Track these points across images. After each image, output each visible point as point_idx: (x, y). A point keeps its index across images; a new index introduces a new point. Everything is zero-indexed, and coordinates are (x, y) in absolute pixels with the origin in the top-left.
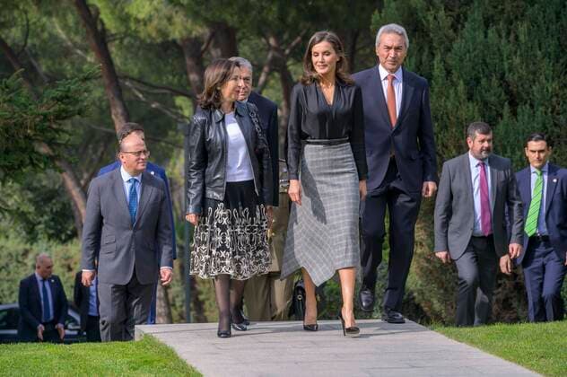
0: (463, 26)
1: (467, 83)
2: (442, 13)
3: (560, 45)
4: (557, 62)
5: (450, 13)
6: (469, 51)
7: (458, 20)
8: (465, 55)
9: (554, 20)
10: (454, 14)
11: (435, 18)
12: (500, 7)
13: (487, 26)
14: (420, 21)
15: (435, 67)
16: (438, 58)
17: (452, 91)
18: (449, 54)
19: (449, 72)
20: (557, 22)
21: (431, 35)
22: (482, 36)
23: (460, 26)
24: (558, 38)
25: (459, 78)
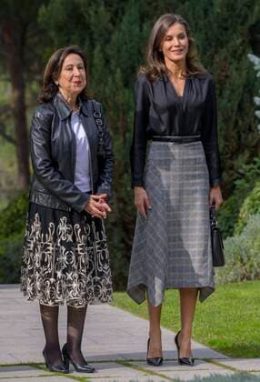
0: (121, 21)
1: (123, 71)
2: (102, 8)
3: (207, 39)
4: (205, 54)
5: (108, 8)
6: (126, 43)
7: (116, 13)
8: (122, 46)
9: (203, 17)
10: (113, 9)
11: (96, 12)
12: (154, 4)
13: (142, 20)
14: (82, 15)
15: (96, 56)
16: (98, 48)
17: (110, 79)
18: (108, 46)
19: (107, 62)
20: (205, 18)
21: (93, 28)
22: (138, 29)
23: (118, 21)
24: (206, 34)
25: (116, 67)
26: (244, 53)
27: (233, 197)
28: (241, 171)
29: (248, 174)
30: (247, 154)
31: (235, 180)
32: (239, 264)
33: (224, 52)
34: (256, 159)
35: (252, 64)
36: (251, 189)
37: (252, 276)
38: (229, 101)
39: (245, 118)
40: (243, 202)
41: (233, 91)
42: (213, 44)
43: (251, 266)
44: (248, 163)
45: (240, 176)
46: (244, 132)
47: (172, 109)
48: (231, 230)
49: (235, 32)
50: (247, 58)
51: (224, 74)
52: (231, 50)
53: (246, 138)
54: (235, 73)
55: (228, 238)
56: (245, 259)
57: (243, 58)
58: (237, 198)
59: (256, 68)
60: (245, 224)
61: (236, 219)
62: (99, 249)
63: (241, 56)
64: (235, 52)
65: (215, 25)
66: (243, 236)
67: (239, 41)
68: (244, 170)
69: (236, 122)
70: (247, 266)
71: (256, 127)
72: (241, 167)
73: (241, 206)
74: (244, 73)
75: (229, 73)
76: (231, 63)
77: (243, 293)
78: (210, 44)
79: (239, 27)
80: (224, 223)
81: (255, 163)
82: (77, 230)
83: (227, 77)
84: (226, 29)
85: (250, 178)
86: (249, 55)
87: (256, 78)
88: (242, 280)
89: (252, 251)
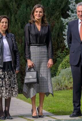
0: (20, 7)
1: (21, 23)
2: (14, 3)
5: (16, 3)
6: (22, 14)
7: (19, 5)
8: (21, 15)
9: (46, 6)
10: (18, 3)
11: (12, 4)
12: (31, 2)
13: (27, 7)
14: (8, 5)
15: (12, 18)
16: (13, 16)
17: (17, 26)
18: (16, 15)
19: (16, 20)
20: (47, 6)
21: (11, 9)
22: (26, 10)
23: (19, 7)
24: (48, 11)
25: (19, 22)
26: (60, 17)
27: (56, 64)
28: (59, 55)
29: (61, 56)
30: (61, 50)
31: (57, 58)
32: (58, 85)
33: (53, 17)
34: (63, 51)
35: (62, 21)
36: (62, 61)
37: (62, 89)
38: (55, 33)
39: (60, 38)
40: (59, 65)
41: (56, 30)
42: (50, 14)
43: (62, 86)
44: (61, 53)
45: (58, 57)
46: (60, 43)
47: (37, 35)
48: (56, 74)
49: (57, 11)
50: (60, 19)
51: (53, 24)
52: (55, 16)
53: (60, 45)
54: (57, 24)
55: (54, 77)
56: (60, 84)
57: (59, 19)
58: (57, 64)
59: (63, 22)
60: (60, 72)
61: (57, 71)
62: (13, 80)
63: (58, 18)
64: (57, 17)
65: (50, 9)
66: (59, 76)
67: (58, 14)
68: (60, 55)
69: (57, 40)
70: (61, 86)
71: (63, 41)
72: (59, 54)
73: (58, 67)
74: (60, 24)
75: (55, 24)
76: (55, 21)
77: (59, 95)
78: (49, 15)
79: (58, 9)
80: (53, 72)
81: (63, 53)
82: (6, 74)
83: (54, 25)
84: (54, 10)
85: (62, 57)
86: (61, 18)
87: (63, 25)
88: (59, 90)
89: (62, 81)
